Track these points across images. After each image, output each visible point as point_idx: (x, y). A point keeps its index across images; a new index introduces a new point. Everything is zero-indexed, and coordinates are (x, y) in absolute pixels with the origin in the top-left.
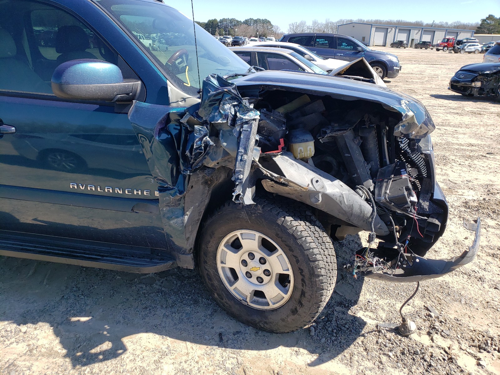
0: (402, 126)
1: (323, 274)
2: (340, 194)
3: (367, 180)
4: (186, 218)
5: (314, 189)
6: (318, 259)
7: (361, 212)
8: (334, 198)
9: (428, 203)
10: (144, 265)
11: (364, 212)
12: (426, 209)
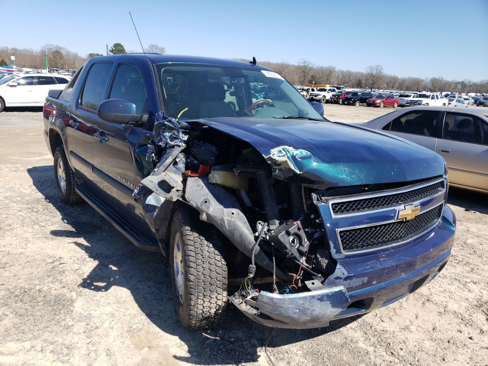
0: (279, 169)
1: (192, 280)
2: (221, 218)
3: (273, 219)
4: (156, 213)
5: (200, 208)
6: (191, 266)
7: (242, 241)
8: (216, 219)
9: (326, 261)
10: (142, 243)
11: (245, 242)
12: (323, 266)
